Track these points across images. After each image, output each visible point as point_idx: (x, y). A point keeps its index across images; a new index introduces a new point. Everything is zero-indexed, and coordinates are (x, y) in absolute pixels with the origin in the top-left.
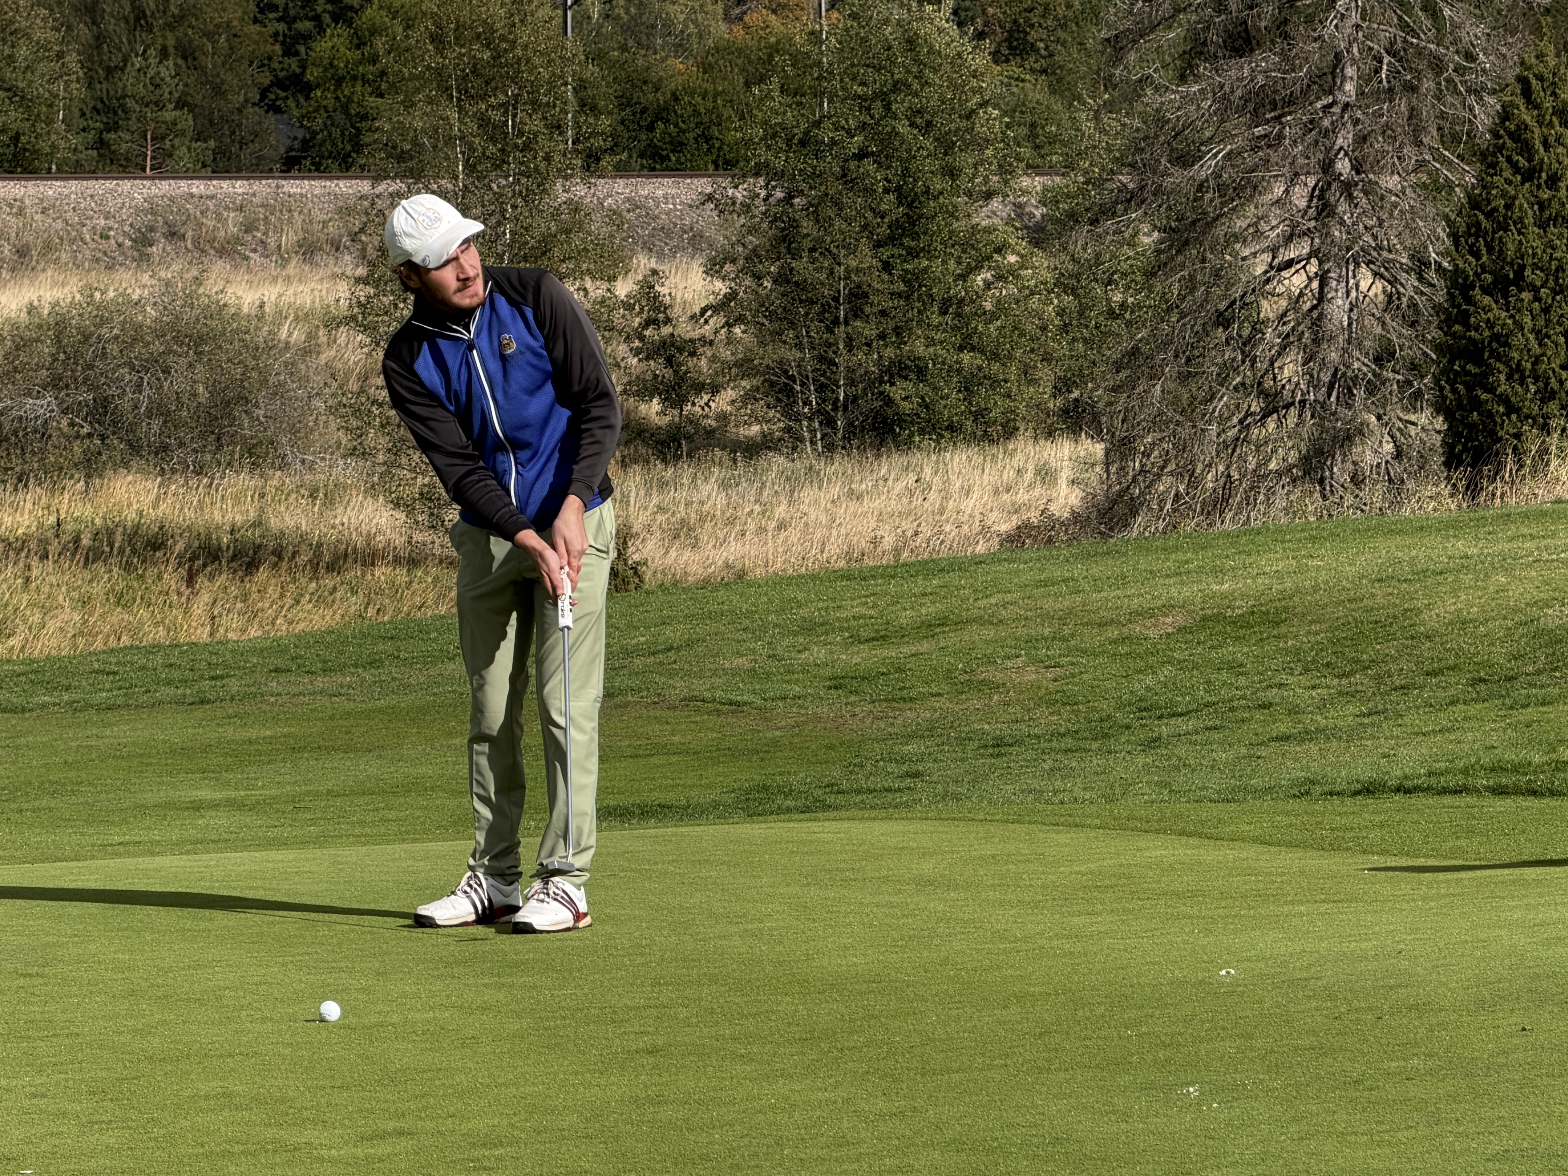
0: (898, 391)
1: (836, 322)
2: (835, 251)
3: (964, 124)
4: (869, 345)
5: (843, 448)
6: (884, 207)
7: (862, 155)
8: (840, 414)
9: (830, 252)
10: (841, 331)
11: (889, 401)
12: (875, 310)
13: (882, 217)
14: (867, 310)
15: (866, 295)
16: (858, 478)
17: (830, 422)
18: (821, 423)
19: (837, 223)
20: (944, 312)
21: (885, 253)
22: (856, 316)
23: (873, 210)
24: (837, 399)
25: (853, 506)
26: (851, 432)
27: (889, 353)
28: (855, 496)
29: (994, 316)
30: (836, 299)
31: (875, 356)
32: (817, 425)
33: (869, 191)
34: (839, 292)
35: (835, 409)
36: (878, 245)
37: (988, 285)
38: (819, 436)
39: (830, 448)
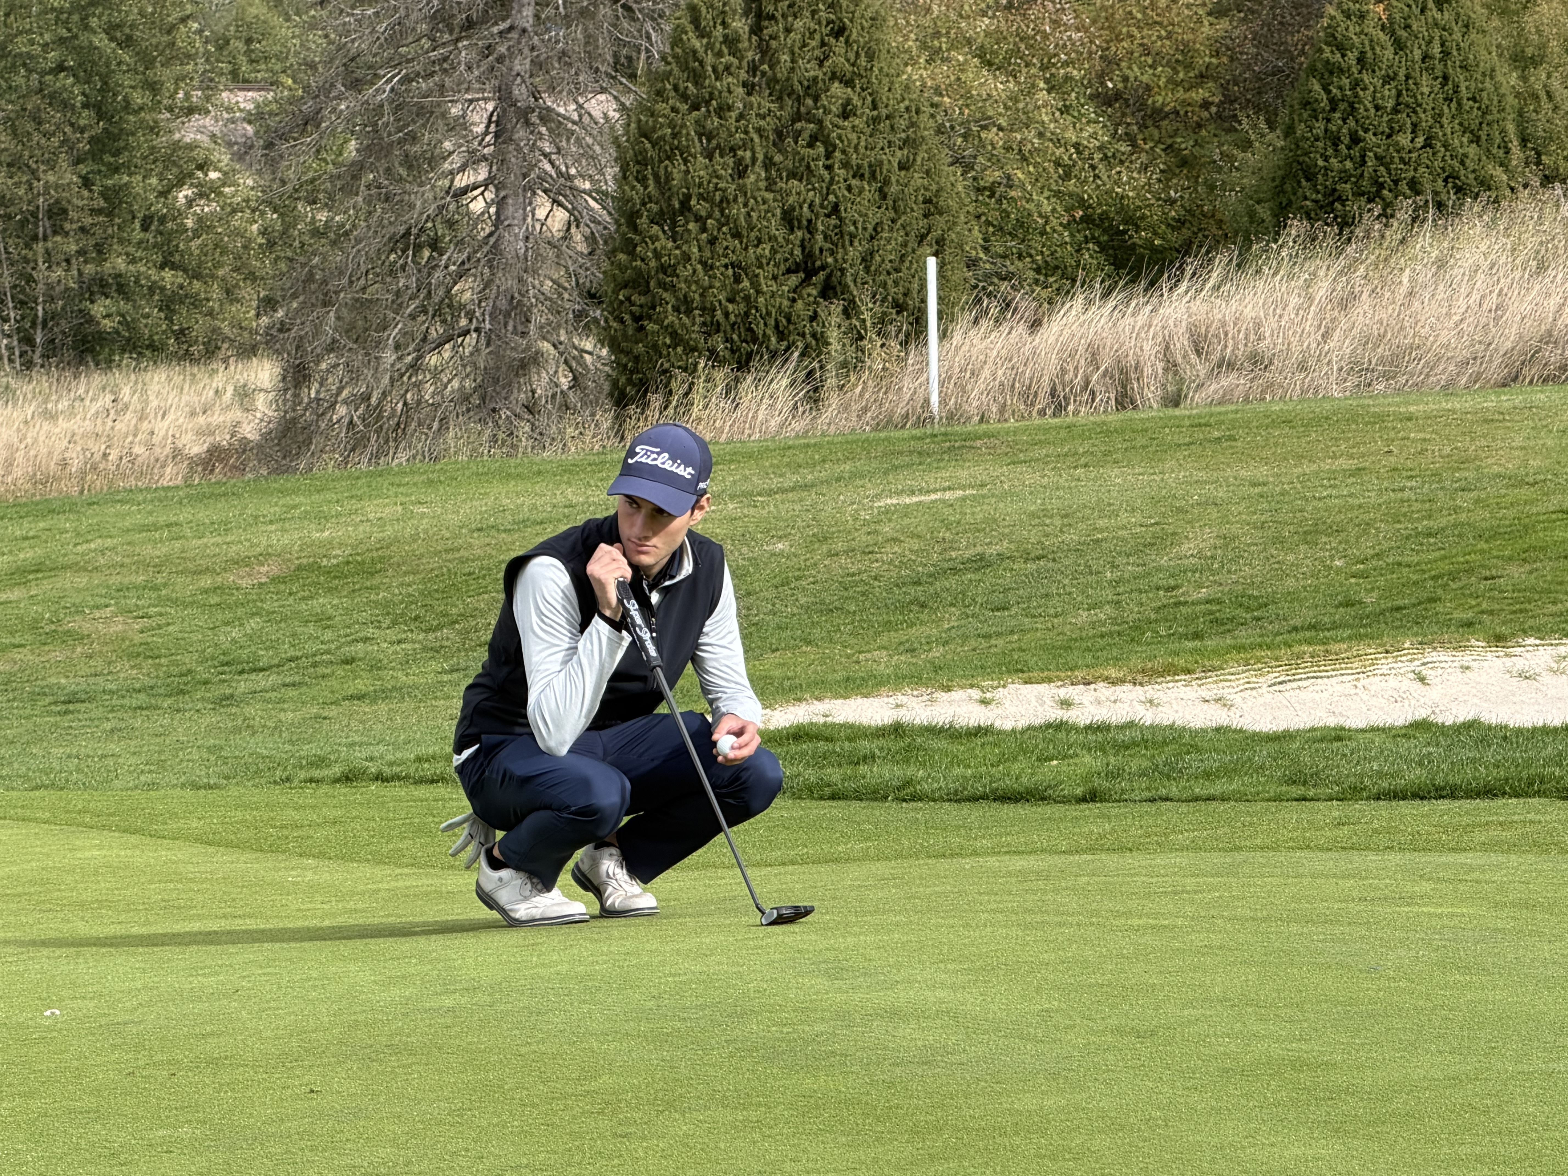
0: (99, 308)
1: (35, 238)
2: (34, 166)
3: (165, 38)
4: (68, 261)
5: (42, 366)
6: (82, 122)
7: (61, 68)
8: (39, 331)
9: (29, 167)
10: (39, 247)
11: (90, 320)
12: (74, 226)
13: (82, 132)
14: (67, 226)
15: (65, 211)
16: (54, 397)
17: (28, 340)
18: (19, 341)
19: (36, 137)
20: (145, 228)
21: (83, 169)
22: (55, 233)
23: (72, 125)
24: (36, 315)
25: (46, 426)
26: (51, 350)
27: (89, 269)
28: (51, 417)
29: (196, 235)
30: (34, 214)
31: (75, 272)
32: (15, 343)
33: (65, 105)
34: (38, 207)
35: (34, 324)
36: (78, 161)
37: (190, 203)
38: (17, 353)
39: (29, 365)
